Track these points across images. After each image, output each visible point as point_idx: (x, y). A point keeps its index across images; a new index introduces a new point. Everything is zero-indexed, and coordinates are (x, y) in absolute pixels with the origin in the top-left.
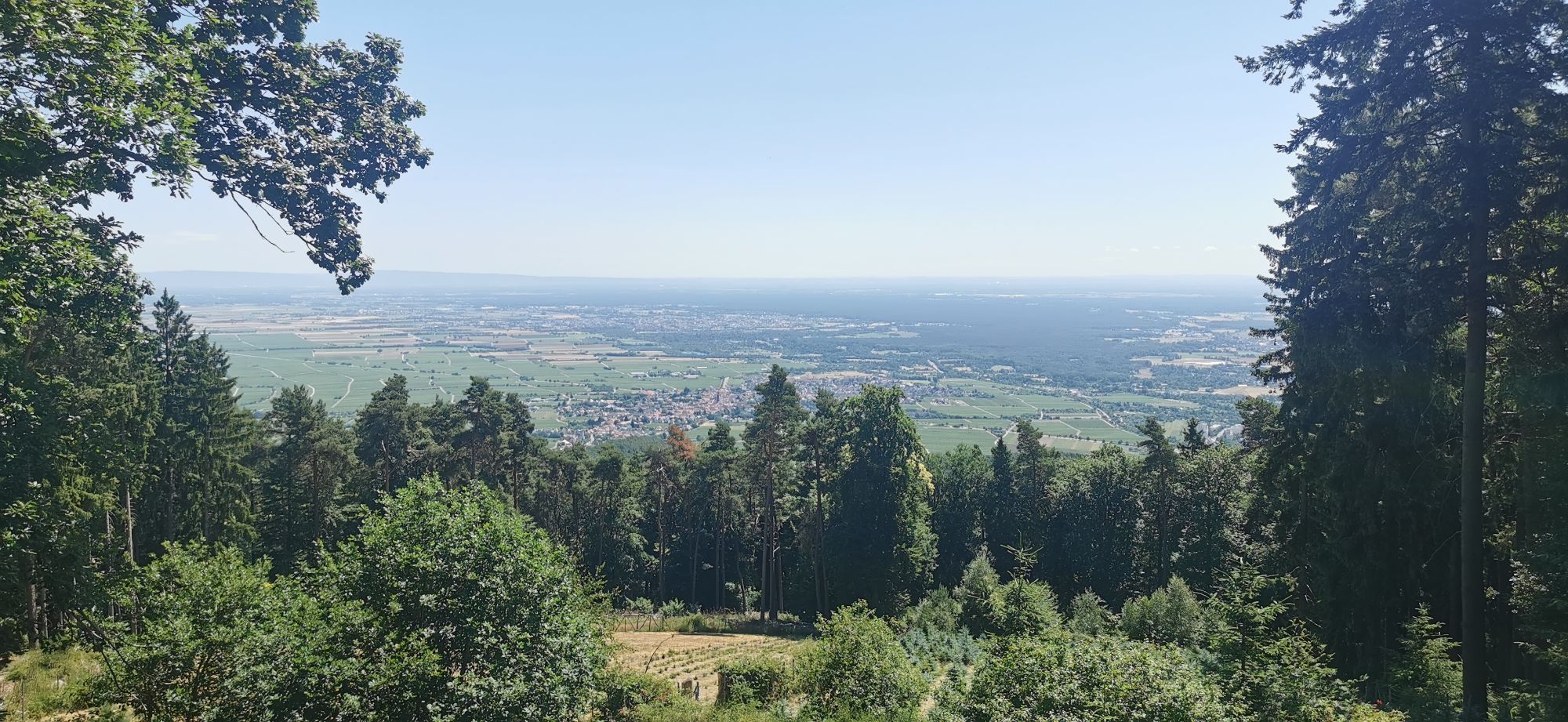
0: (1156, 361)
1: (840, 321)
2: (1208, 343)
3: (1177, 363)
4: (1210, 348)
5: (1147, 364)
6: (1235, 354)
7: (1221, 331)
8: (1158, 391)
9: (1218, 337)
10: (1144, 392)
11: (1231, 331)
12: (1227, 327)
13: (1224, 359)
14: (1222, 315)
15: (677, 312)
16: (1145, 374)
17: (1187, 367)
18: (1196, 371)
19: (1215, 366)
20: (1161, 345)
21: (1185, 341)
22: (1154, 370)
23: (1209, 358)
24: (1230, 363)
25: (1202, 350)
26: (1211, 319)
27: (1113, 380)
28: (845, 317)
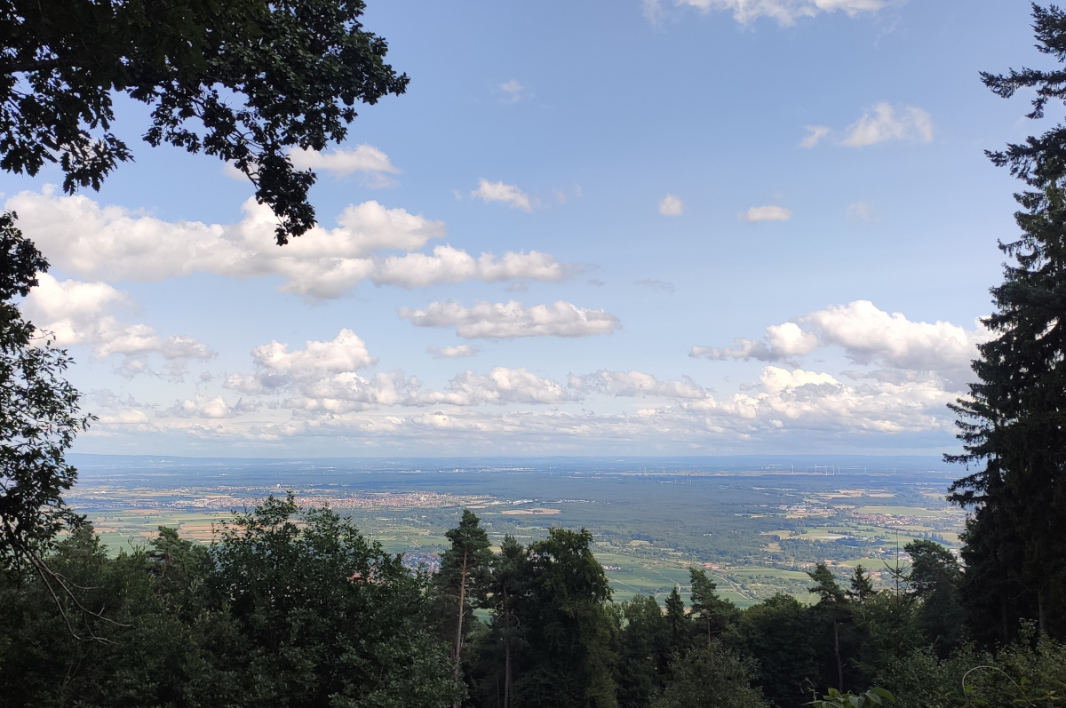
0: (784, 535)
1: (487, 499)
2: (830, 518)
3: (803, 537)
4: (832, 522)
5: (776, 538)
6: (855, 528)
7: (842, 507)
8: (788, 564)
9: (839, 512)
10: (774, 565)
11: (850, 507)
12: (847, 503)
13: (845, 534)
14: (842, 492)
15: (328, 491)
16: (774, 548)
17: (813, 540)
18: (821, 545)
19: (837, 540)
20: (787, 520)
21: (809, 516)
22: (782, 543)
23: (832, 532)
24: (852, 537)
25: (826, 525)
26: (831, 496)
27: (744, 553)
28: (491, 495)
